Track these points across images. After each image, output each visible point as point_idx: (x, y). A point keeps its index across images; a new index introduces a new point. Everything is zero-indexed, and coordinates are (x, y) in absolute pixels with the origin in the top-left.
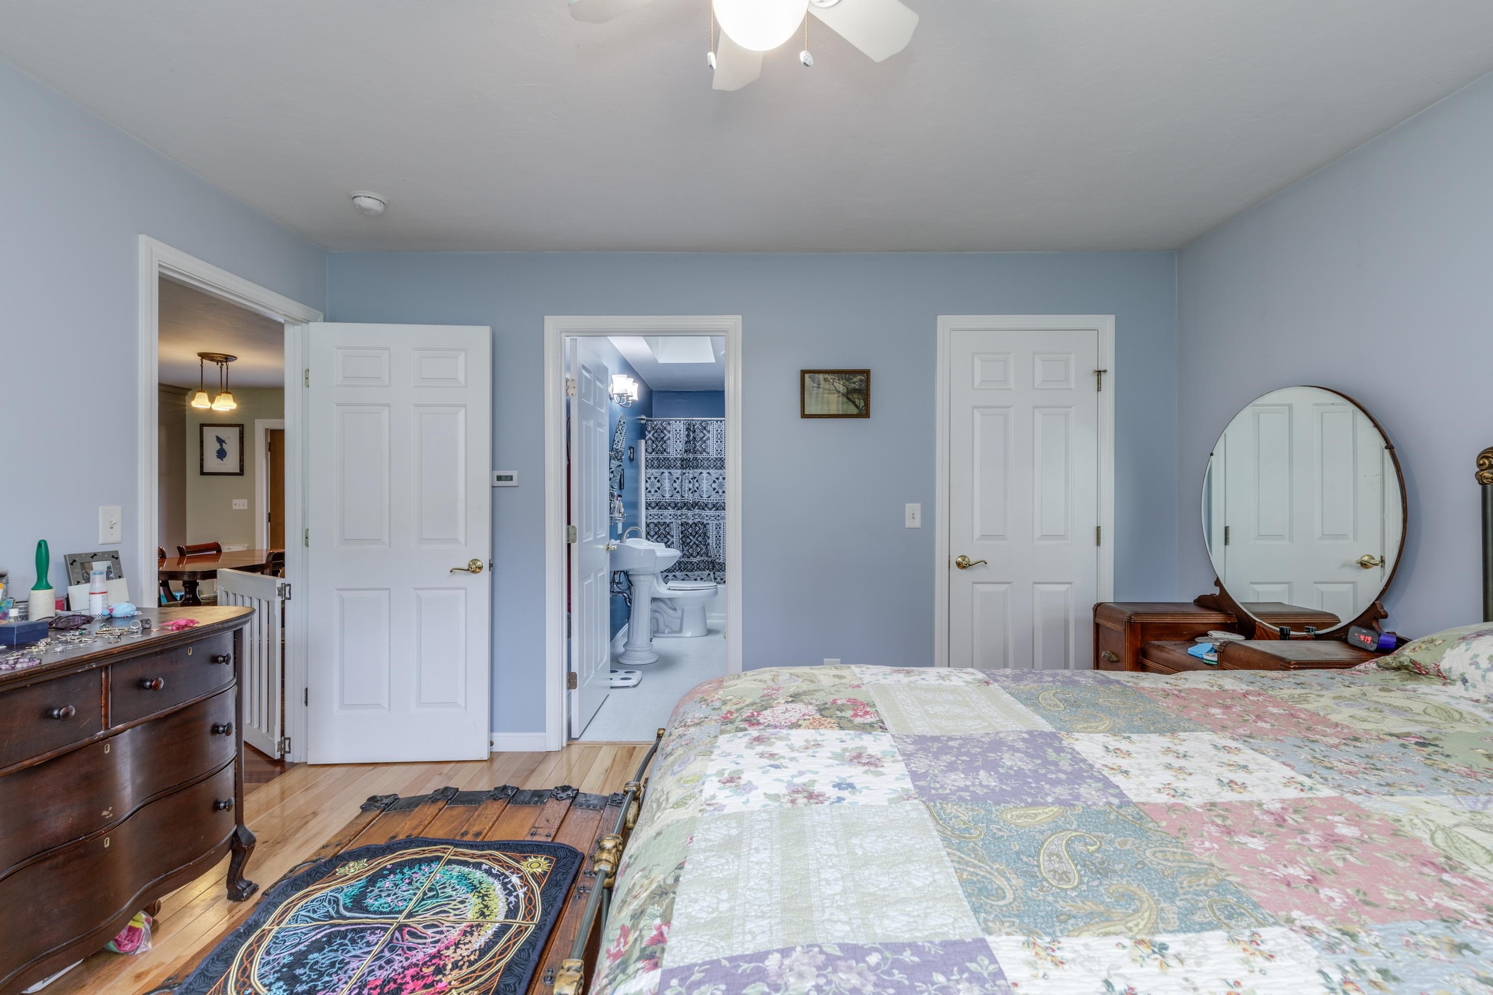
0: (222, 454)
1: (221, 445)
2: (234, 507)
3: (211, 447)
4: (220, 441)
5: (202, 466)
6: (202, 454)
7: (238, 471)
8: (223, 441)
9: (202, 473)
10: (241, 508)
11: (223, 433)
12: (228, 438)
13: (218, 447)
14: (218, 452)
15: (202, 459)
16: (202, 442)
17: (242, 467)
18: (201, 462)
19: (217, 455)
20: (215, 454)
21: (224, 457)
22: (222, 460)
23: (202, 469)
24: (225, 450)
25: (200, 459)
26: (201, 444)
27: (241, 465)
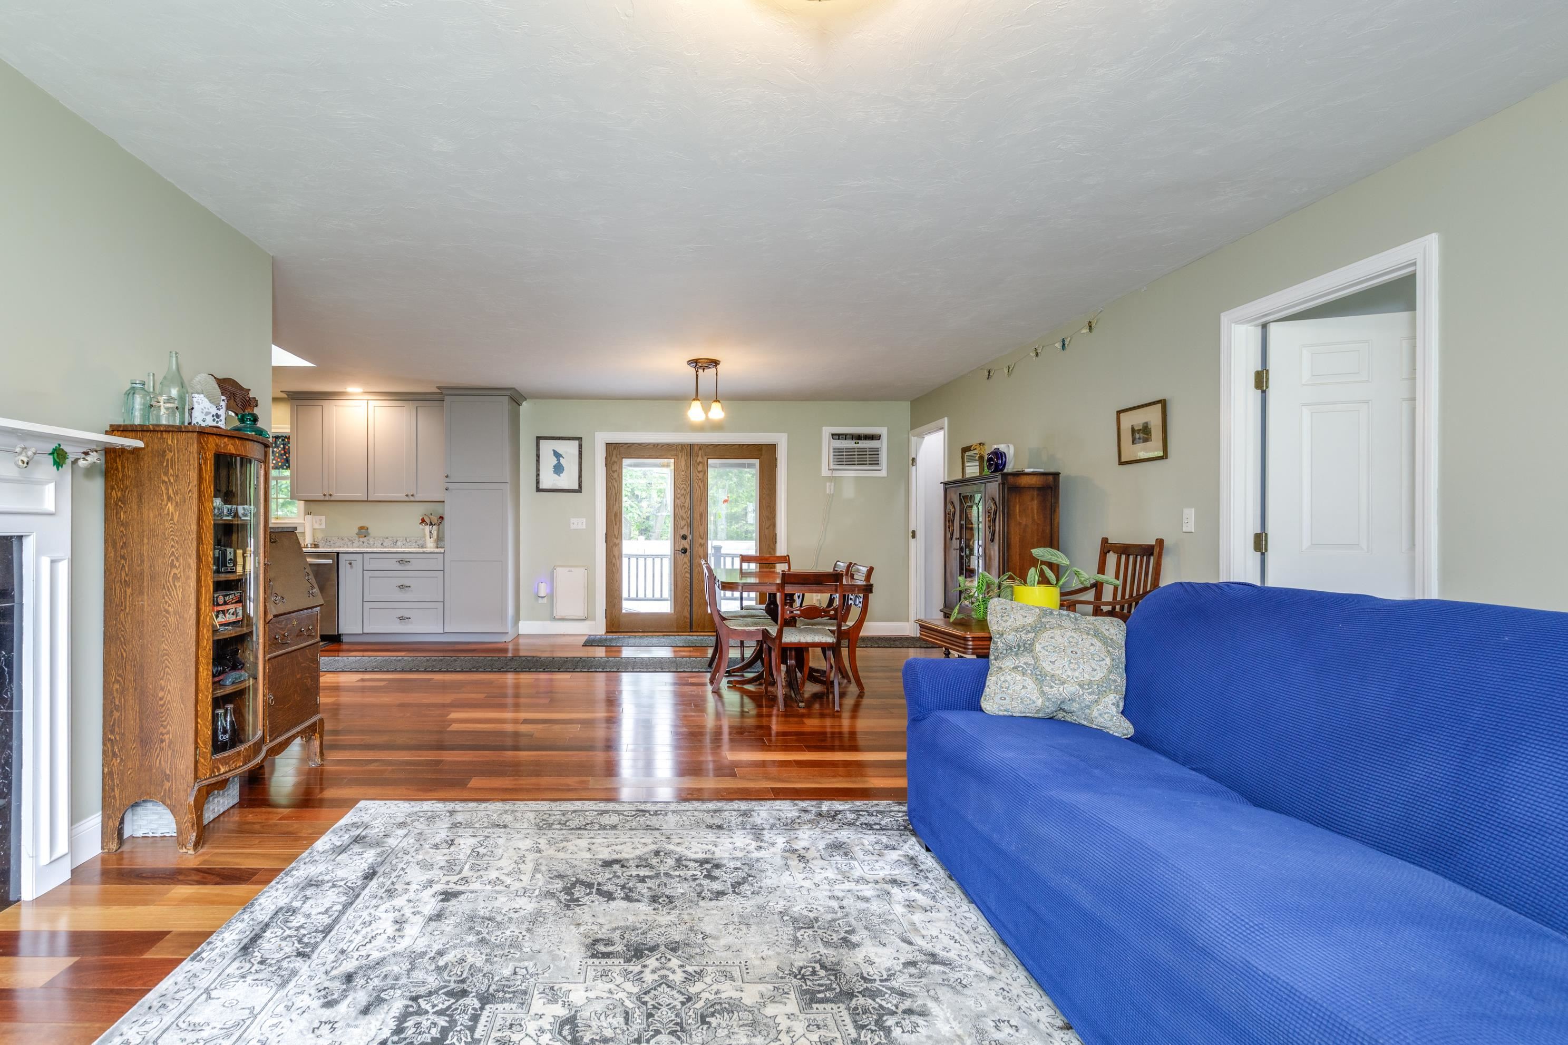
0: (558, 469)
1: (558, 460)
2: (572, 527)
3: (548, 462)
4: (557, 455)
5: (538, 482)
6: (538, 470)
7: (576, 488)
8: (561, 456)
9: (538, 490)
10: (580, 527)
11: (561, 446)
12: (566, 452)
13: (555, 461)
14: (555, 467)
15: (538, 475)
16: (538, 456)
17: (580, 483)
18: (538, 478)
19: (553, 470)
20: (551, 469)
21: (562, 472)
22: (559, 476)
23: (538, 486)
24: (562, 465)
25: (536, 475)
26: (537, 459)
27: (580, 481)
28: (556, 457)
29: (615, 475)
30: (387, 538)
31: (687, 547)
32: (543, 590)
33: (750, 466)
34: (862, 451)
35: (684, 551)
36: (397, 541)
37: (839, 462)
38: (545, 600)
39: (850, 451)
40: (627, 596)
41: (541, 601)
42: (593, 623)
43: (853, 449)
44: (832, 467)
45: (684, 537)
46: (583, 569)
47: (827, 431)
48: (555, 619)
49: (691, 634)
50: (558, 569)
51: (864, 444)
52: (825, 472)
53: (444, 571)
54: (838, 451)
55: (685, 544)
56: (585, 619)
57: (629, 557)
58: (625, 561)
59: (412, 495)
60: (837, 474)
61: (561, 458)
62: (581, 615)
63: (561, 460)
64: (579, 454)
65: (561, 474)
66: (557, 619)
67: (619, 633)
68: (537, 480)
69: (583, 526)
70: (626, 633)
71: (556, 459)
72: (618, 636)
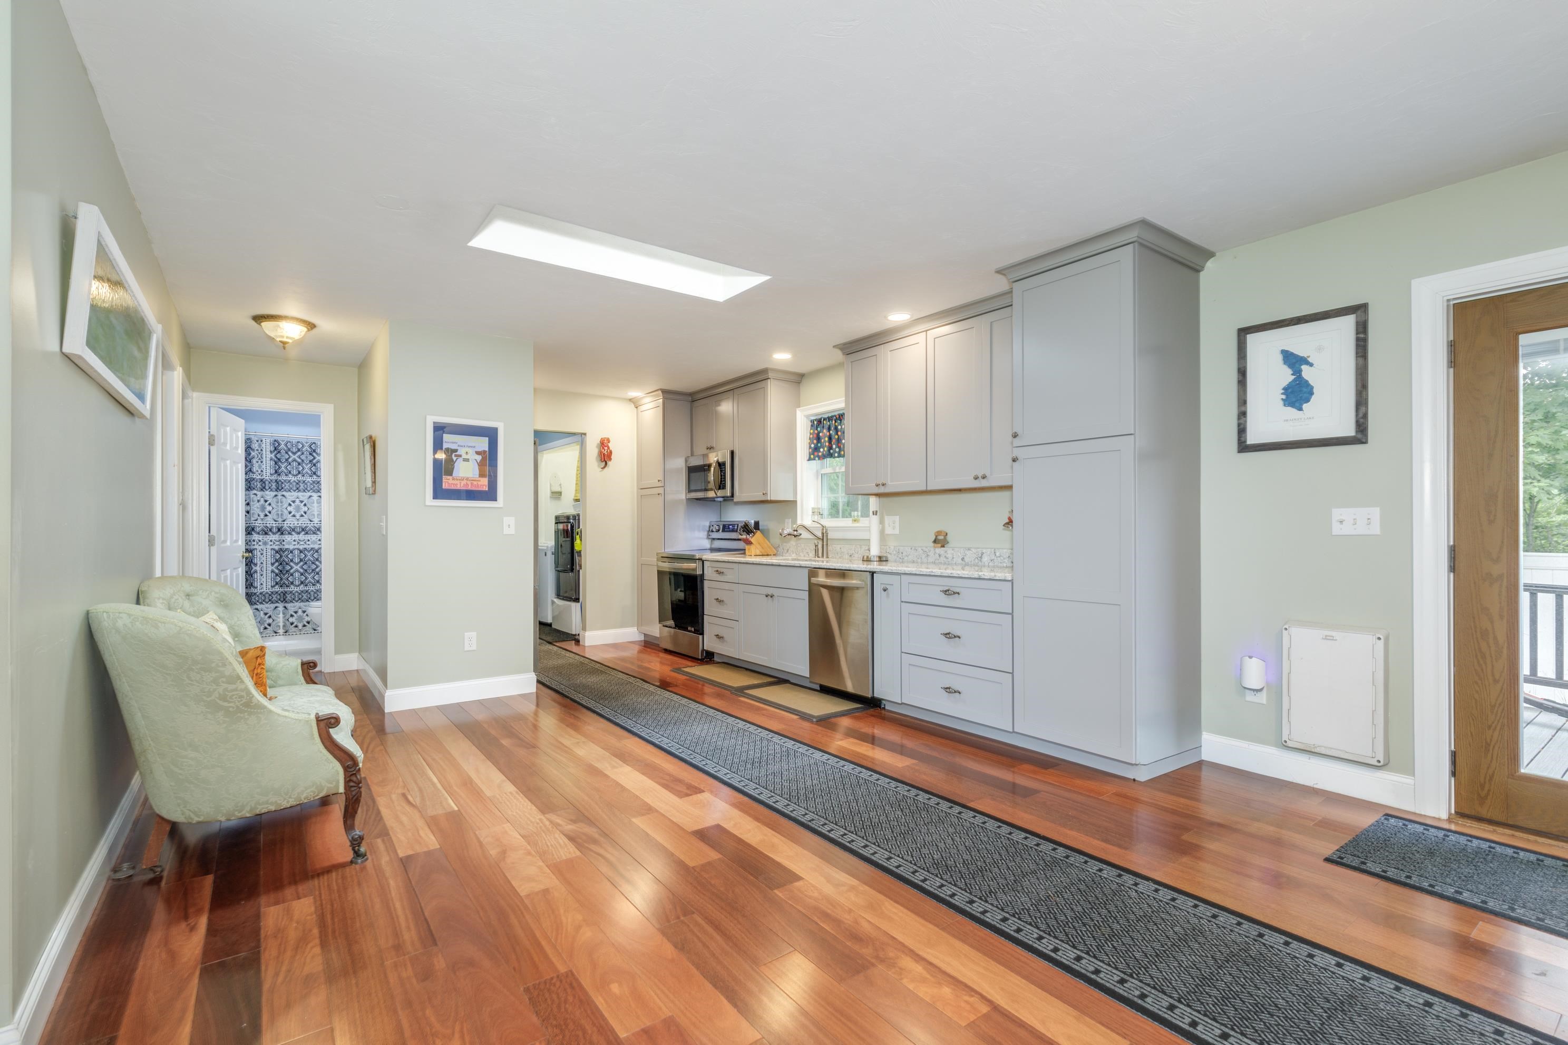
0: (1299, 393)
1: (1297, 373)
2: (1337, 529)
3: (1269, 380)
4: (1293, 361)
5: (1242, 430)
6: (1242, 402)
7: (1349, 430)
8: (1305, 361)
9: (1243, 447)
10: (1361, 529)
11: (1301, 338)
12: (1320, 349)
13: (1286, 376)
14: (1286, 389)
15: (1242, 414)
16: (1242, 373)
17: (1362, 420)
18: (1241, 421)
19: (1284, 397)
20: (1279, 396)
21: (1308, 401)
22: (1300, 409)
23: (1243, 439)
24: (1310, 382)
25: (1239, 416)
26: (1241, 378)
27: (1361, 415)
28: (1291, 366)
30: (969, 549)
32: (1254, 673)
36: (982, 554)
38: (1262, 698)
41: (1250, 697)
42: (1406, 780)
46: (1369, 638)
48: (1285, 746)
50: (1294, 631)
53: (1012, 614)
56: (1378, 767)
59: (984, 477)
61: (1304, 367)
62: (1363, 750)
63: (1307, 372)
64: (1358, 346)
65: (1305, 406)
66: (1290, 744)
67: (1500, 830)
68: (1239, 425)
69: (1376, 529)
70: (1532, 837)
71: (1290, 371)
72: (1485, 845)
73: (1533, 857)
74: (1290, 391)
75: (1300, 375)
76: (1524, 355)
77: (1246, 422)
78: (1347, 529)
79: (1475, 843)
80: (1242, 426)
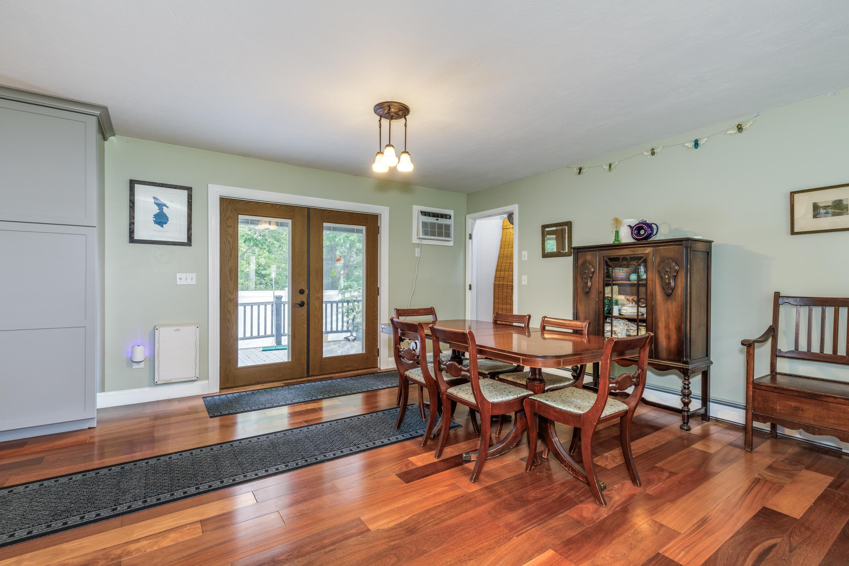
0: (161, 219)
1: (161, 209)
2: (179, 282)
3: (145, 210)
4: (158, 203)
5: (132, 232)
6: (132, 217)
7: (184, 239)
8: (165, 205)
9: (133, 240)
10: (189, 282)
11: (163, 194)
12: (172, 201)
13: (156, 210)
14: (155, 216)
15: (132, 224)
16: (132, 202)
17: (190, 236)
18: (132, 227)
19: (154, 219)
20: (152, 219)
21: (166, 223)
22: (162, 227)
23: (132, 236)
24: (167, 215)
25: (130, 224)
26: (131, 205)
27: (190, 234)
28: (158, 206)
29: (230, 230)
31: (305, 301)
32: (140, 353)
33: (358, 231)
34: (440, 226)
35: (302, 305)
37: (426, 233)
38: (142, 365)
39: (433, 225)
40: (243, 336)
41: (135, 366)
42: (206, 382)
43: (435, 224)
44: (421, 236)
45: (302, 292)
46: (194, 328)
47: (417, 209)
48: (156, 384)
49: (309, 378)
50: (161, 329)
51: (442, 221)
52: (415, 240)
54: (425, 224)
55: (303, 298)
56: (196, 380)
57: (245, 305)
58: (241, 309)
60: (424, 242)
61: (164, 207)
62: (191, 375)
63: (165, 209)
64: (188, 204)
65: (164, 225)
66: (159, 383)
67: (235, 389)
68: (130, 229)
69: (194, 282)
70: (243, 388)
71: (157, 208)
72: (238, 394)
73: (251, 392)
74: (157, 217)
75: (163, 211)
76: (240, 222)
77: (134, 227)
78: (183, 282)
79: (235, 395)
80: (132, 230)
